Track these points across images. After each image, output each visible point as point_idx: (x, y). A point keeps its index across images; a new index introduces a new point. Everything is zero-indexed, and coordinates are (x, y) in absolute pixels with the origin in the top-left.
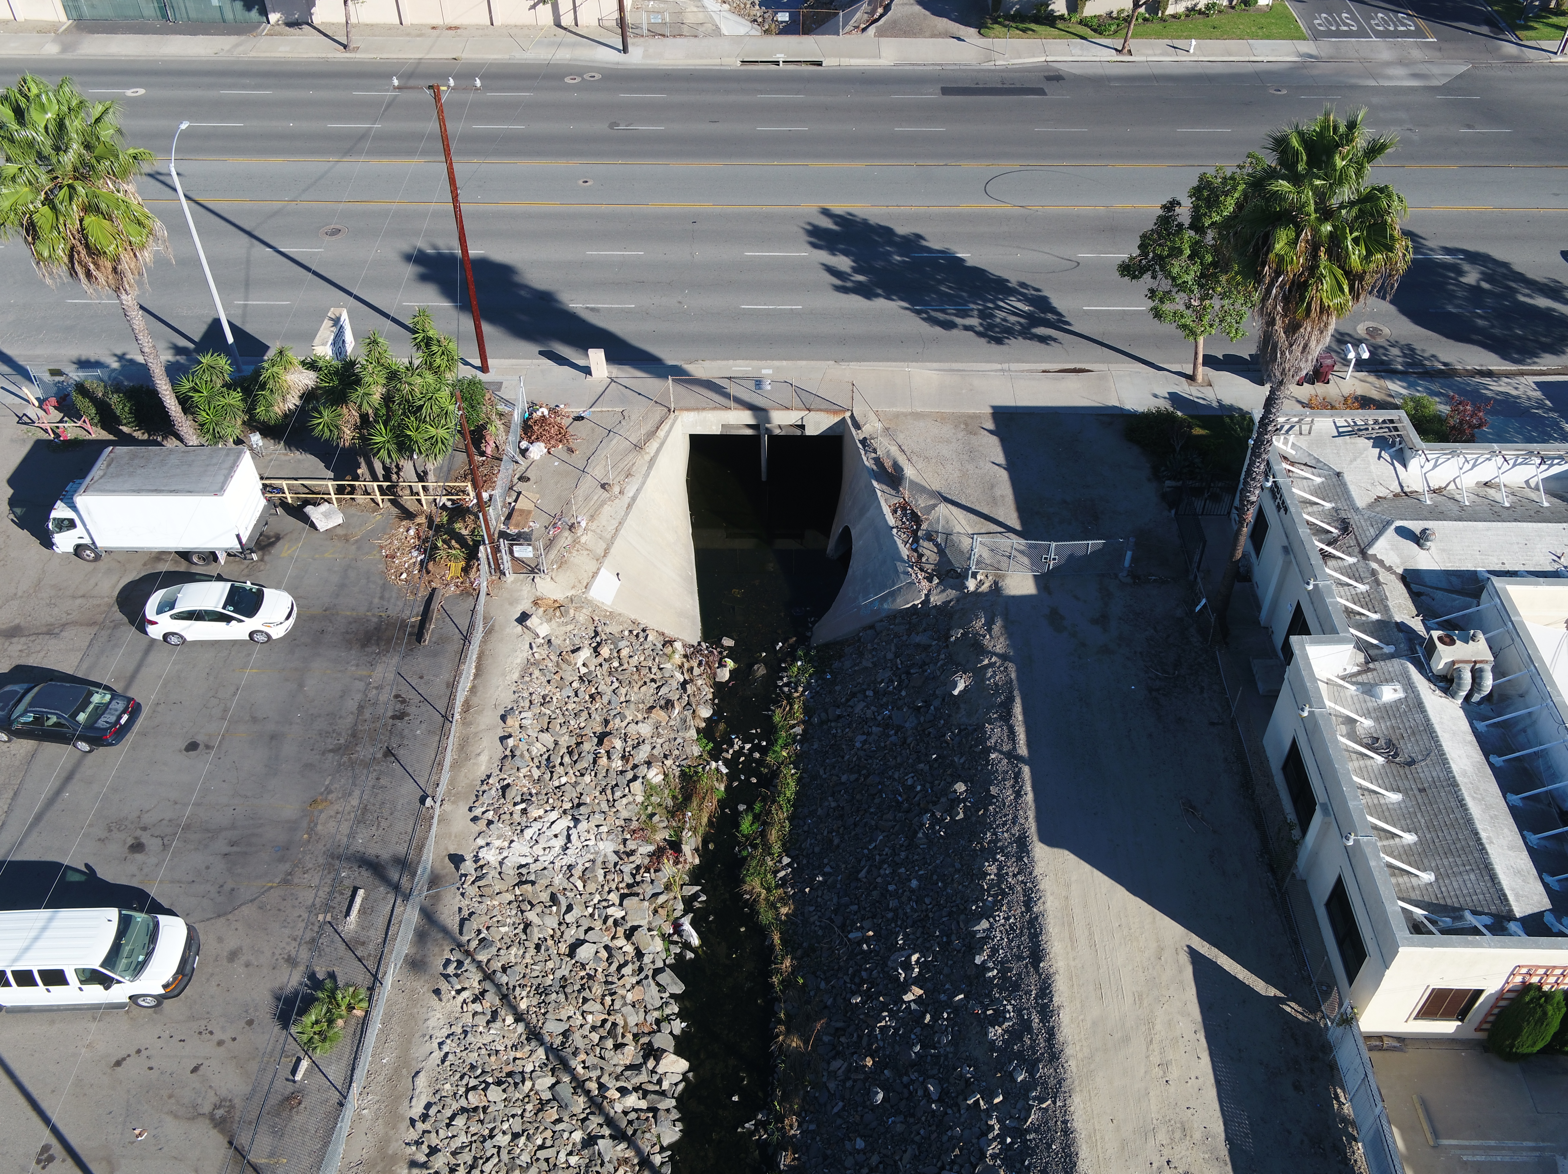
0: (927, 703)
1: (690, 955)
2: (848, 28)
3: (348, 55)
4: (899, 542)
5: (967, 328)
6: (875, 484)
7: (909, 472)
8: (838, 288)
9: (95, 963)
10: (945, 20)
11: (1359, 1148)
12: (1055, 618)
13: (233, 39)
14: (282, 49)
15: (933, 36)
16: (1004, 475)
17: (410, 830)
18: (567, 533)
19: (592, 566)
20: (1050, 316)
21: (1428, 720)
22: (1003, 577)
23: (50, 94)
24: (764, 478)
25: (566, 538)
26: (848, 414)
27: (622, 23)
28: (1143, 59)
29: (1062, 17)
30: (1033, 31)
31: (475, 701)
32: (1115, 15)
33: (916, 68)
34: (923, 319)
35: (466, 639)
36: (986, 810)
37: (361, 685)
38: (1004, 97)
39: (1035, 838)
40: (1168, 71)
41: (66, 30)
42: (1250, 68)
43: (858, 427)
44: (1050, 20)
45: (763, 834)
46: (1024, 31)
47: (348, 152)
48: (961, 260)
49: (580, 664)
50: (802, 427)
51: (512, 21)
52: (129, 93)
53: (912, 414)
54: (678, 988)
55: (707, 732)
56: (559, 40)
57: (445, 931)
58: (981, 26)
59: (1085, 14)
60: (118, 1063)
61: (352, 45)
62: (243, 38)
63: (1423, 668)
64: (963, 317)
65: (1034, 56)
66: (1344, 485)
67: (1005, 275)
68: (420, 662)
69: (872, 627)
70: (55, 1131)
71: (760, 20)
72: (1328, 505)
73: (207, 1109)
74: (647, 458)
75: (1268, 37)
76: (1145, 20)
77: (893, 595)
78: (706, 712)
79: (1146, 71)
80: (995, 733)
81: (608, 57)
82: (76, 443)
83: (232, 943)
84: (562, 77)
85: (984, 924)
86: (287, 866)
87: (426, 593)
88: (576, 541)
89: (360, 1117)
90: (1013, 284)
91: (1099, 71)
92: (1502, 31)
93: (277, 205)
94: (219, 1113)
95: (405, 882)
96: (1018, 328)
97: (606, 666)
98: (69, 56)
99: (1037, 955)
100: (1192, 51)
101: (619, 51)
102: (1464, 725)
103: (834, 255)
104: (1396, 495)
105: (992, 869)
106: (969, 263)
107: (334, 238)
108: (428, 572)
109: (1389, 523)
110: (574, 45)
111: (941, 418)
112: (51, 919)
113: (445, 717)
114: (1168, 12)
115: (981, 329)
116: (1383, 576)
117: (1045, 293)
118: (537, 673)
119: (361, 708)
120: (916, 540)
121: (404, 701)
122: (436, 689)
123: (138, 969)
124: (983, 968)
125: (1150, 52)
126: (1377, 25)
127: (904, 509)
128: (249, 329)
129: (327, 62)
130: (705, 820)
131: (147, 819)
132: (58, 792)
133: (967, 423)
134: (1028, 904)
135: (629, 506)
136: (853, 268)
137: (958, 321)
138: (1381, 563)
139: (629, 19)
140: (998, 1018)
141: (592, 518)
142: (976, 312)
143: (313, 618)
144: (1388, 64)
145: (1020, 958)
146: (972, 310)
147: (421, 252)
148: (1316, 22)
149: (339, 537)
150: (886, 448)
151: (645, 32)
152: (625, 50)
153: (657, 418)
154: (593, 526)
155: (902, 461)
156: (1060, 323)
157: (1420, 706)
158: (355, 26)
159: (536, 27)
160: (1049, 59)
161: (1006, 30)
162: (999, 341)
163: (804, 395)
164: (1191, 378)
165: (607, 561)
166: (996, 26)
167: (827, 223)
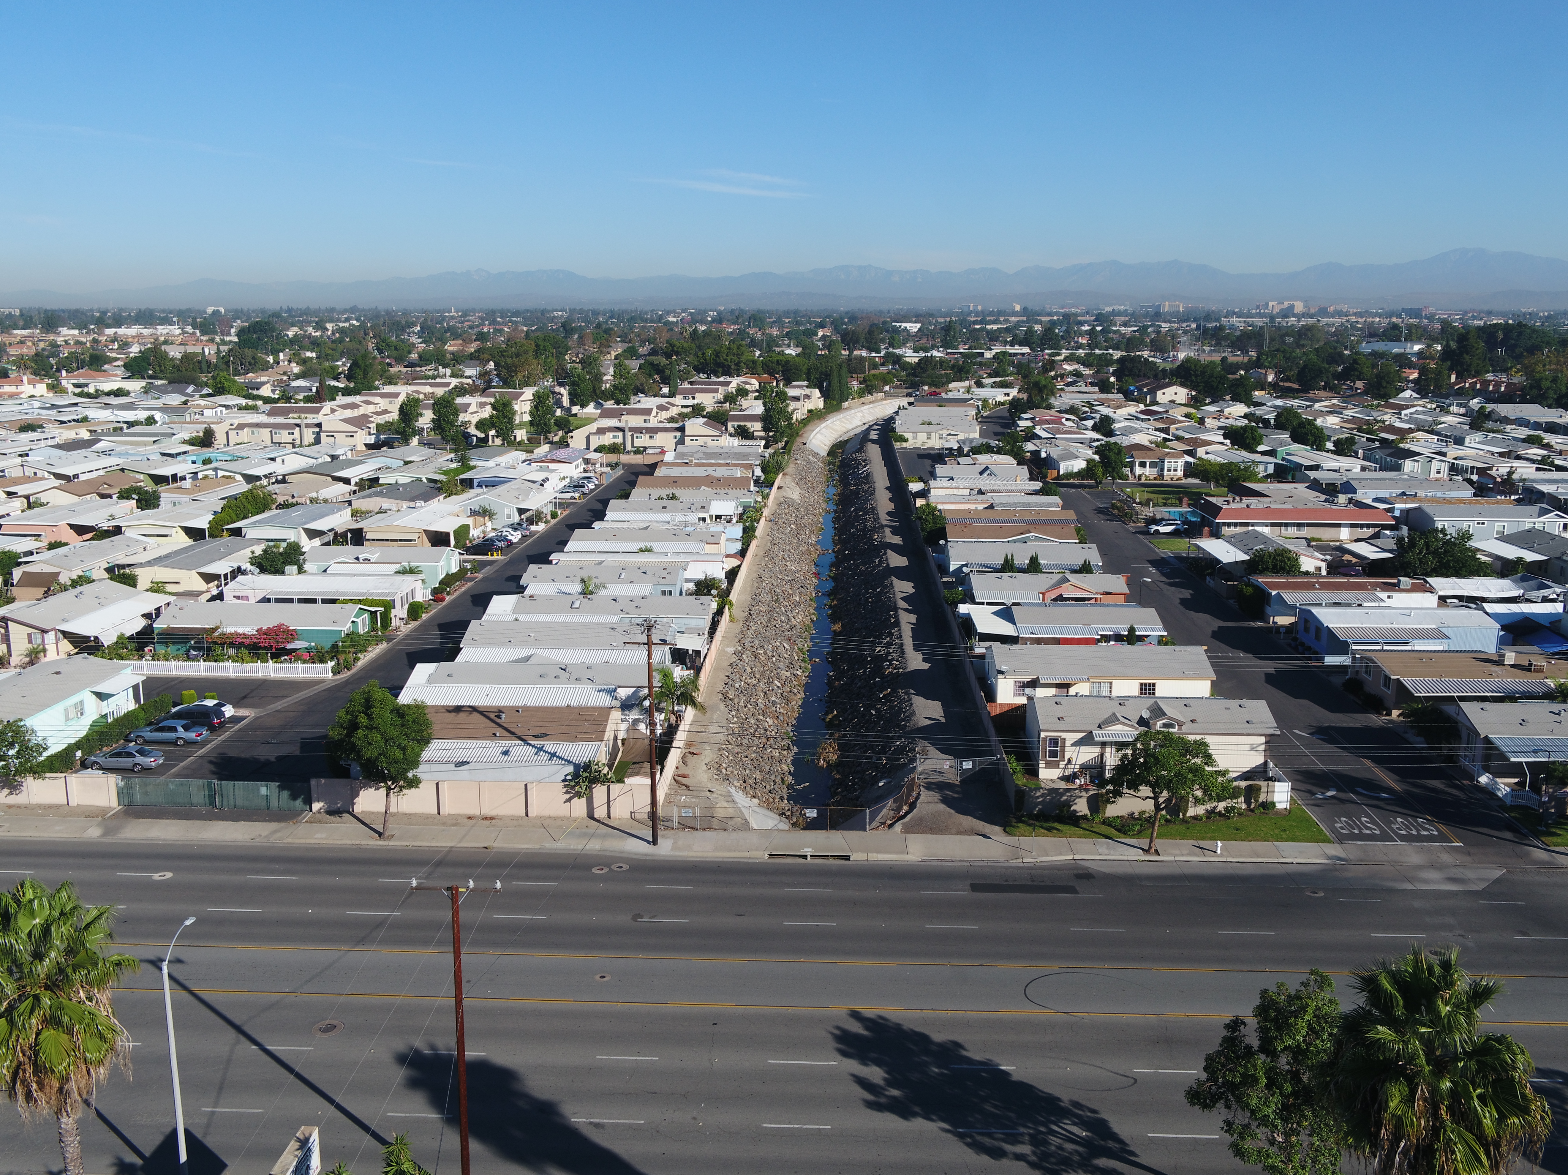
2: (875, 824)
3: (381, 843)
8: (870, 1105)
10: (970, 818)
13: (274, 826)
14: (318, 836)
15: (959, 833)
20: (1111, 1144)
23: (44, 899)
27: (653, 816)
28: (1172, 858)
29: (1084, 817)
30: (1058, 830)
32: (1136, 815)
33: (944, 863)
34: (968, 1145)
38: (1035, 895)
40: (1198, 871)
41: (113, 815)
42: (1281, 870)
44: (1074, 820)
46: (1049, 829)
47: (362, 941)
48: (1006, 1074)
51: (547, 813)
52: (156, 876)
56: (591, 831)
58: (1007, 826)
59: (1107, 815)
61: (387, 834)
62: (282, 824)
64: (1012, 1144)
65: (1061, 854)
67: (1056, 1092)
71: (788, 813)
75: (1294, 839)
76: (1167, 821)
79: (1176, 870)
81: (636, 848)
84: (589, 867)
90: (1065, 1104)
91: (1128, 870)
92: (1526, 836)
93: (275, 997)
96: (1076, 1158)
98: (109, 839)
100: (1219, 852)
101: (649, 842)
103: (866, 1065)
106: (1016, 1077)
107: (327, 1035)
110: (605, 836)
114: (1188, 814)
115: (1035, 1158)
117: (1104, 1115)
125: (1178, 852)
126: (1399, 829)
128: (210, 1142)
129: (359, 848)
136: (885, 1080)
137: (1008, 1148)
139: (661, 812)
142: (1027, 1138)
144: (1420, 867)
146: (1022, 1134)
147: (417, 1053)
148: (1338, 825)
151: (676, 824)
152: (655, 842)
156: (1124, 1153)
158: (394, 815)
159: (569, 819)
160: (1076, 857)
161: (1031, 829)
166: (1020, 825)
167: (856, 1028)
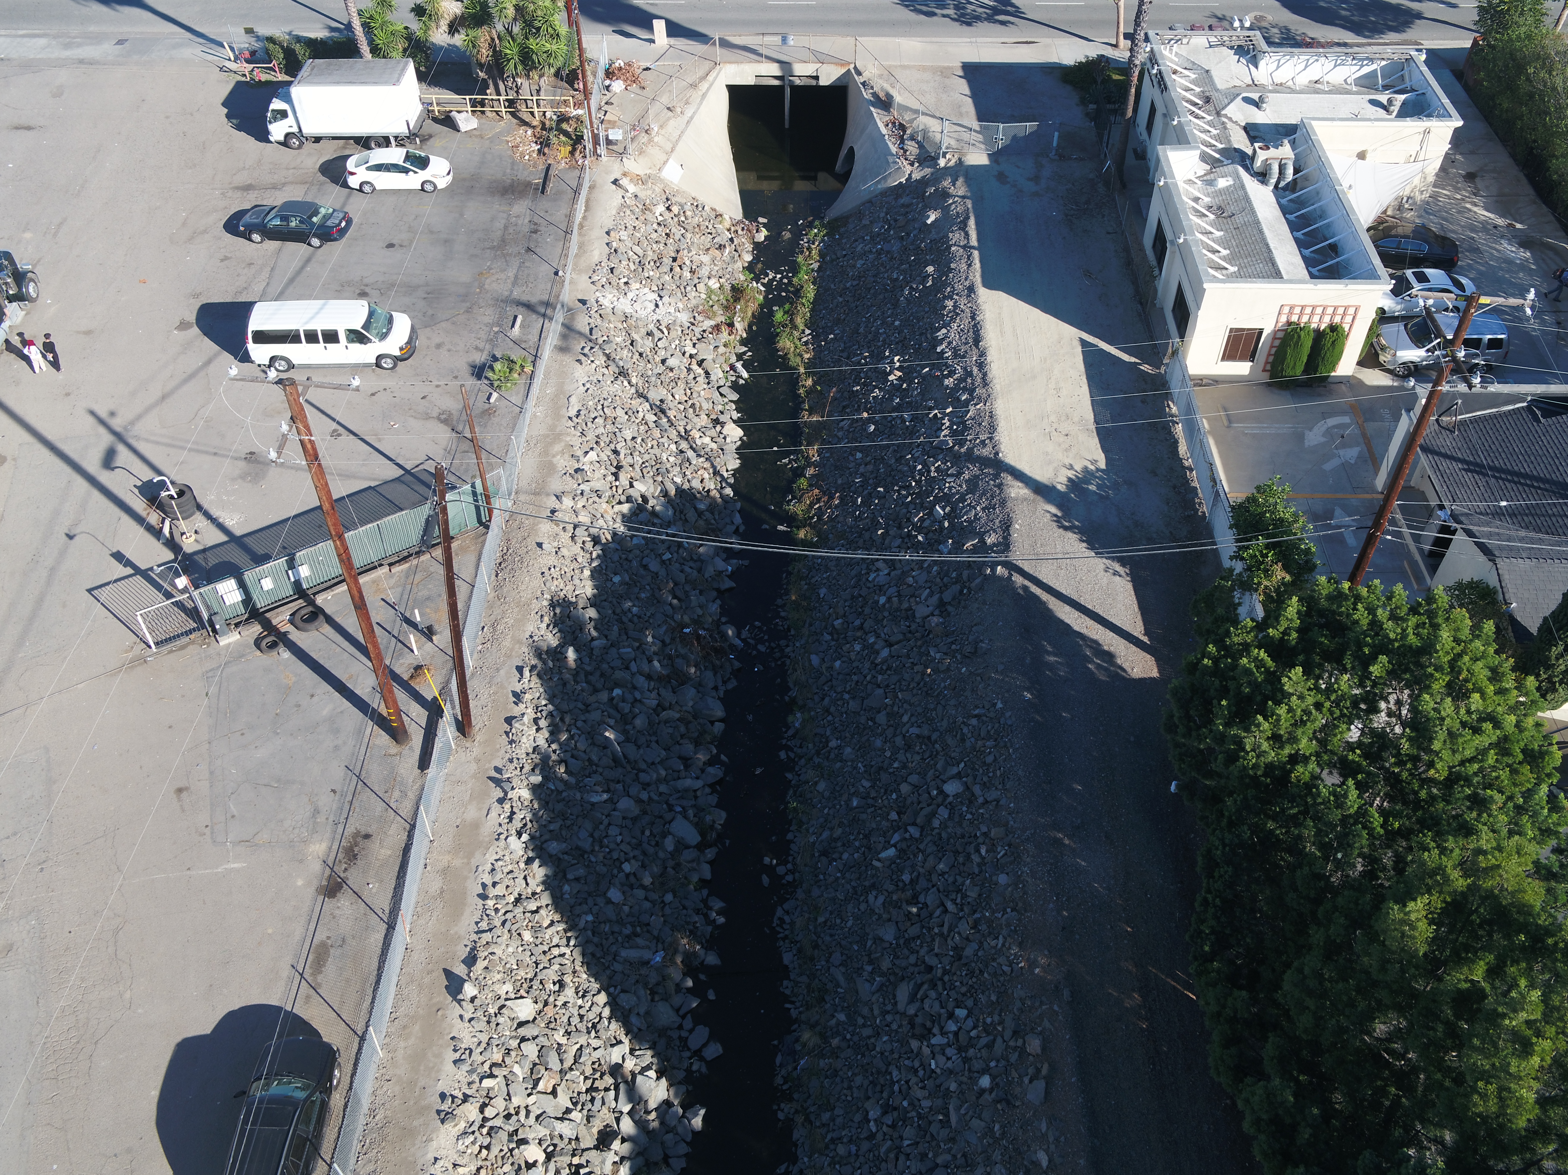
0: (908, 234)
1: (742, 382)
4: (890, 144)
5: (944, 16)
6: (872, 109)
7: (898, 98)
9: (358, 326)
11: (1179, 428)
12: (1001, 177)
16: (970, 100)
17: (549, 288)
18: (644, 134)
19: (664, 157)
20: (1009, 8)
21: (1246, 193)
22: (965, 155)
24: (787, 126)
25: (644, 138)
26: (852, 66)
31: (586, 223)
34: (912, 10)
35: (576, 192)
36: (947, 276)
37: (505, 215)
39: (980, 285)
43: (859, 73)
45: (792, 320)
49: (657, 214)
50: (816, 78)
53: (901, 66)
54: (735, 397)
55: (750, 268)
57: (580, 334)
60: (373, 395)
63: (1247, 169)
64: (941, 10)
66: (1211, 77)
68: (544, 203)
69: (870, 201)
70: (339, 423)
72: (1198, 90)
73: (435, 414)
74: (701, 93)
77: (885, 178)
78: (748, 258)
80: (956, 237)
82: (268, 83)
83: (437, 340)
85: (944, 331)
86: (468, 304)
87: (544, 167)
88: (650, 141)
89: (535, 415)
94: (443, 417)
95: (549, 312)
96: (984, 16)
97: (676, 219)
99: (977, 340)
102: (1272, 199)
104: (1248, 86)
105: (950, 304)
108: (544, 154)
109: (1238, 95)
111: (924, 69)
112: (324, 305)
113: (566, 232)
115: (955, 16)
116: (1229, 125)
118: (628, 212)
119: (506, 227)
120: (902, 141)
121: (536, 224)
122: (559, 215)
123: (383, 337)
124: (943, 352)
127: (894, 123)
130: (750, 314)
131: (366, 281)
132: (303, 268)
133: (944, 72)
134: (973, 318)
135: (688, 122)
137: (938, 11)
138: (1230, 119)
140: (952, 373)
141: (661, 127)
142: (952, 6)
143: (464, 180)
145: (966, 344)
146: (949, 4)
149: (476, 136)
150: (881, 85)
153: (707, 69)
154: (663, 132)
155: (894, 93)
156: (1018, 13)
157: (1243, 187)
162: (969, 24)
163: (817, 54)
164: (1116, 46)
165: (673, 155)
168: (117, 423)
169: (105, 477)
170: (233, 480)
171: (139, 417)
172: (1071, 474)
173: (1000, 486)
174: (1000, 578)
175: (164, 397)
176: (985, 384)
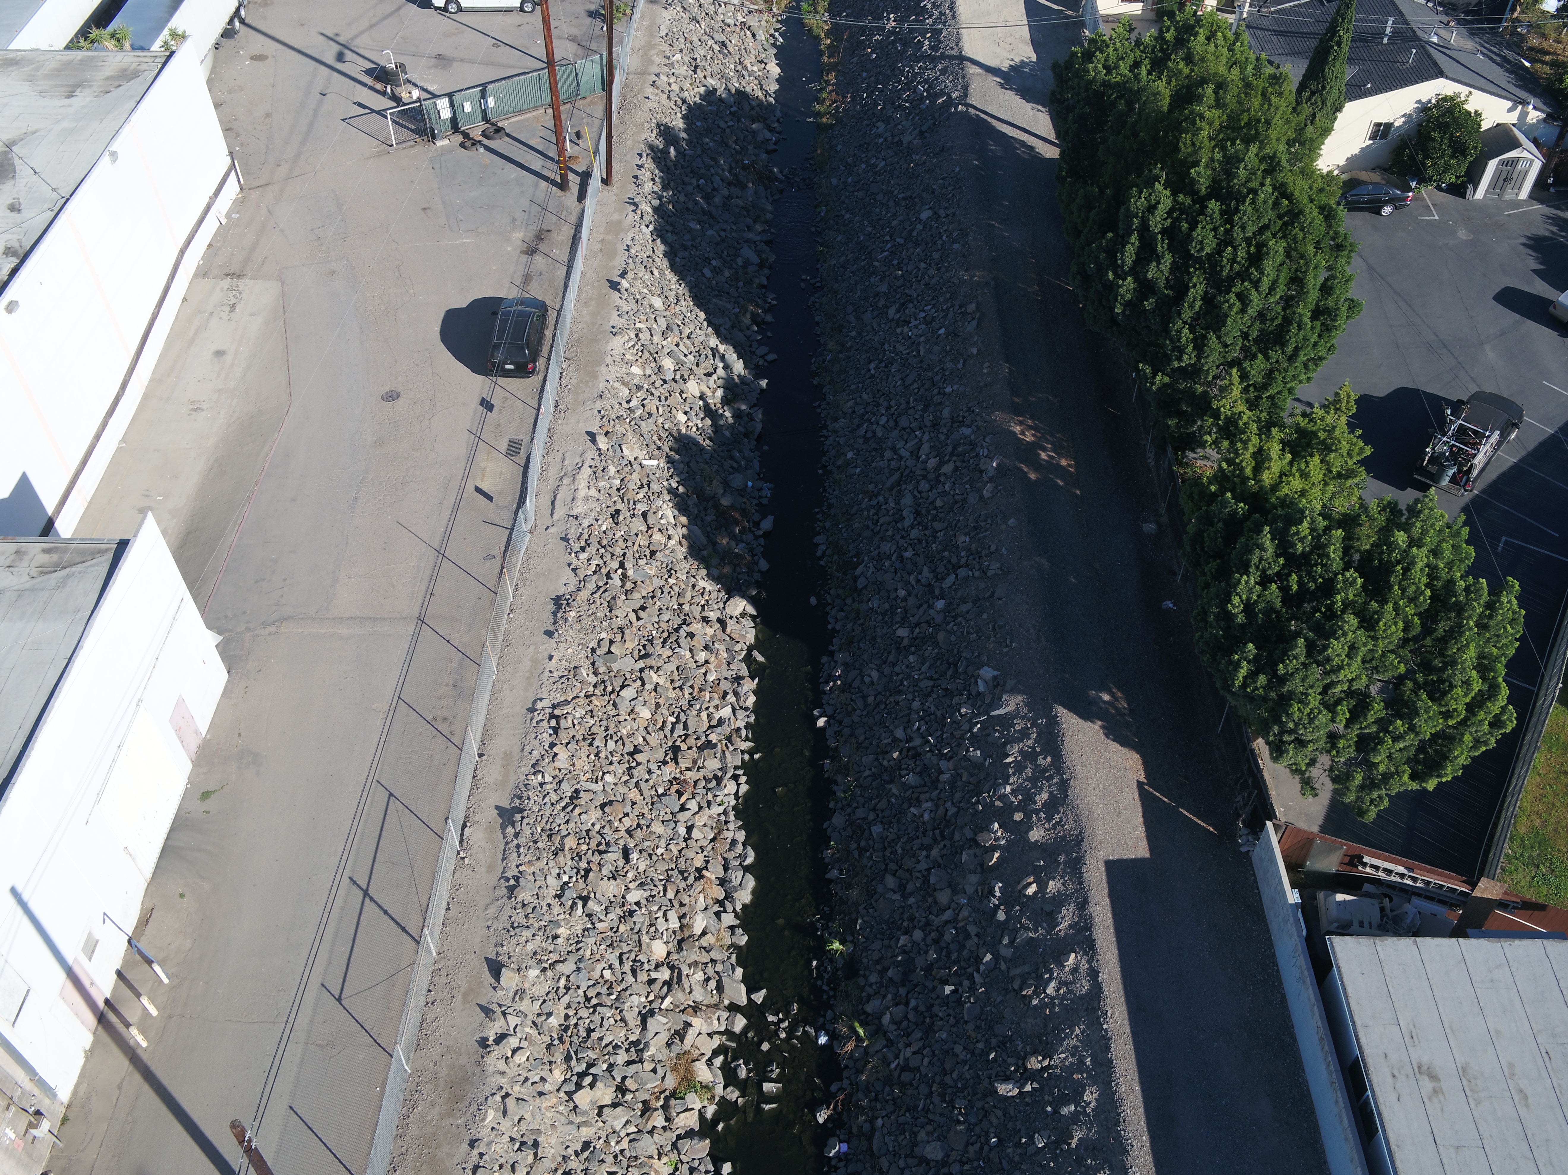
1: (779, 44)
54: (774, 51)
60: (518, 27)
70: (497, 40)
73: (565, 36)
94: (571, 38)
140: (931, 16)
168: (341, 39)
169: (339, 66)
170: (429, 68)
171: (356, 36)
172: (1012, 63)
173: (962, 69)
174: (961, 112)
175: (371, 27)
176: (954, 17)
